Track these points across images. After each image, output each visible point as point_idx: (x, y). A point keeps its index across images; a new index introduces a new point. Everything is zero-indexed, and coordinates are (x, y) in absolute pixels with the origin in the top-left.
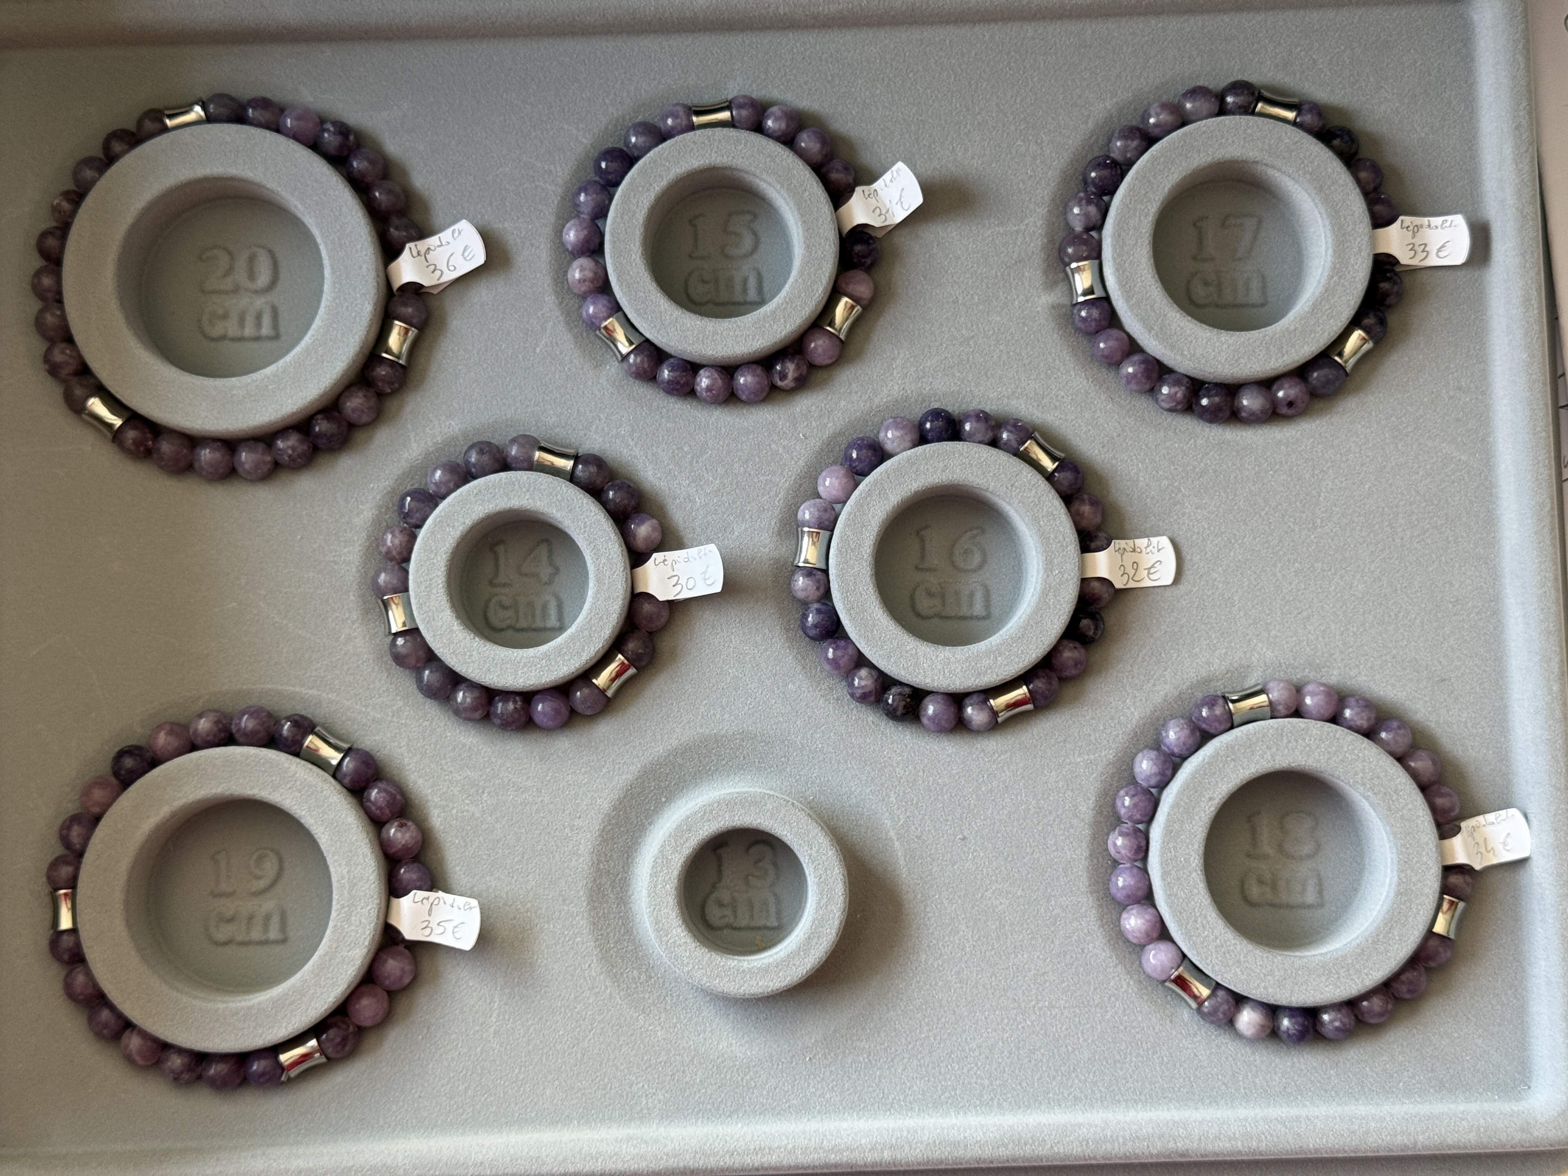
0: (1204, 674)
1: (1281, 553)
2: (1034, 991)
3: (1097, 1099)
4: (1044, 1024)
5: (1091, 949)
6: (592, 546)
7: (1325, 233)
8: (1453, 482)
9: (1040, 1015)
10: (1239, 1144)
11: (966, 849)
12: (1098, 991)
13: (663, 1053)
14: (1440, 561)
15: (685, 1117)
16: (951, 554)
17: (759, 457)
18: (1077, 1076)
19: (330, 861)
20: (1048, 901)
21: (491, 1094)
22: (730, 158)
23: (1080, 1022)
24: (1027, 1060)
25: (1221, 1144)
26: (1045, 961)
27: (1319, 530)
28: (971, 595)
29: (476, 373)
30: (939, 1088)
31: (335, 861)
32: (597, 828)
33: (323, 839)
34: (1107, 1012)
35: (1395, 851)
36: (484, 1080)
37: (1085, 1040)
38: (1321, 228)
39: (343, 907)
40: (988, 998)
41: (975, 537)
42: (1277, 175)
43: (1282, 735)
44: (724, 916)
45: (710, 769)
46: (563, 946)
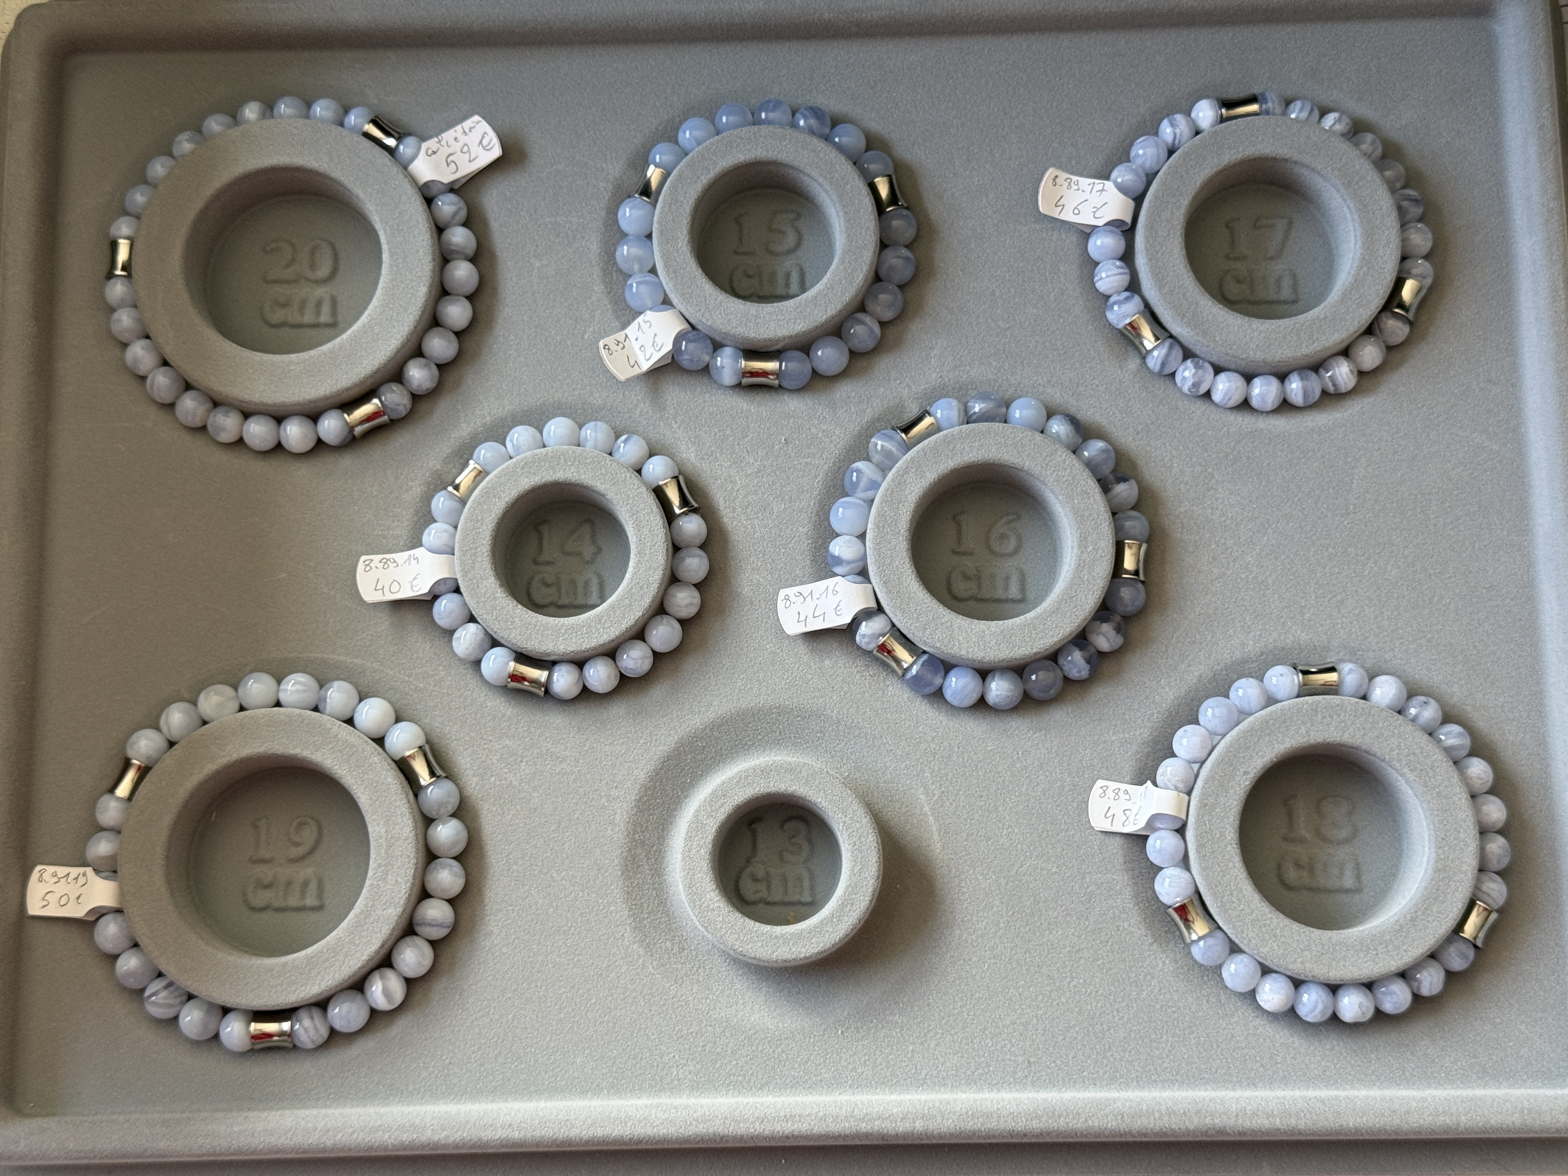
0: (1238, 655)
1: (1314, 538)
2: (1069, 968)
3: (1133, 1079)
4: (1079, 1001)
5: (1126, 927)
6: (634, 517)
7: (1354, 226)
8: (1485, 471)
9: (1075, 993)
10: (1278, 1121)
11: (1001, 825)
12: (1134, 969)
13: (695, 1023)
14: (1474, 547)
15: (716, 1089)
16: (988, 539)
17: (799, 440)
18: (1112, 1055)
19: (368, 820)
20: (1083, 878)
21: (521, 1062)
22: (775, 153)
23: (1115, 1001)
24: (1061, 1037)
25: (1259, 1122)
26: (1080, 937)
27: (1352, 516)
28: (1007, 578)
29: (526, 358)
30: (972, 1064)
31: (374, 820)
32: (633, 798)
33: (363, 798)
34: (1143, 990)
35: (1432, 827)
36: (514, 1048)
37: (1121, 1019)
38: (1350, 224)
39: (380, 866)
40: (1023, 974)
41: (1010, 522)
42: (1306, 173)
43: (1317, 711)
44: (758, 891)
45: (746, 744)
46: (597, 915)
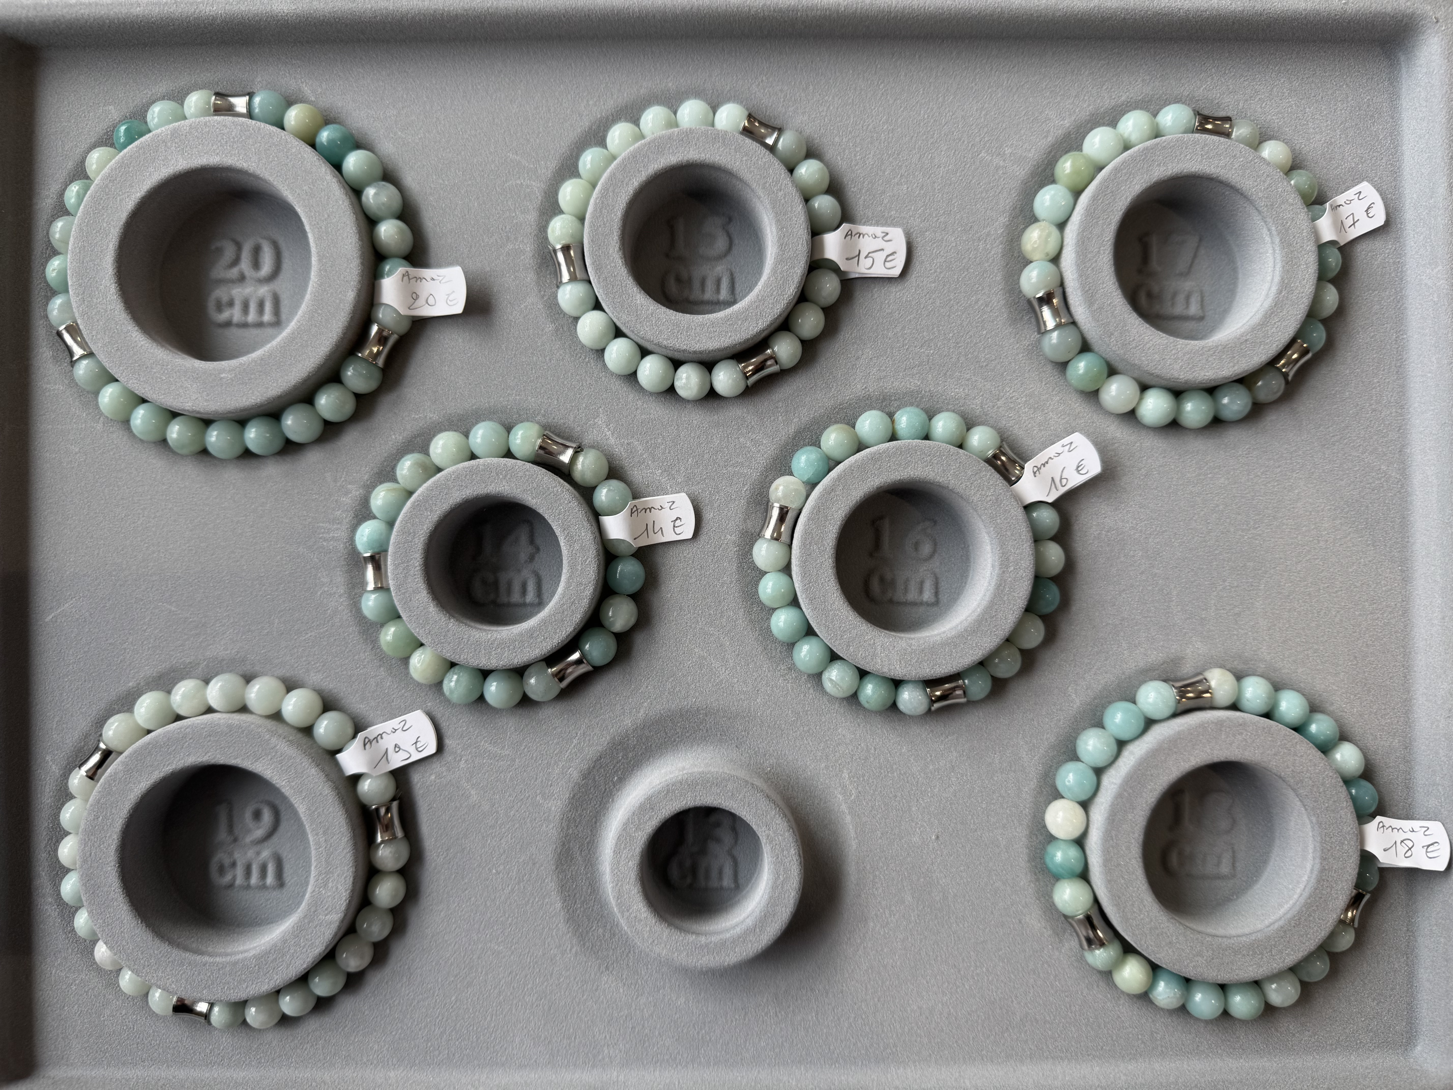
3: (1026, 1056)
9: (978, 980)
15: (645, 1066)
19: (308, 829)
20: (990, 875)
22: (708, 155)
28: (922, 582)
35: (1318, 839)
44: (685, 877)
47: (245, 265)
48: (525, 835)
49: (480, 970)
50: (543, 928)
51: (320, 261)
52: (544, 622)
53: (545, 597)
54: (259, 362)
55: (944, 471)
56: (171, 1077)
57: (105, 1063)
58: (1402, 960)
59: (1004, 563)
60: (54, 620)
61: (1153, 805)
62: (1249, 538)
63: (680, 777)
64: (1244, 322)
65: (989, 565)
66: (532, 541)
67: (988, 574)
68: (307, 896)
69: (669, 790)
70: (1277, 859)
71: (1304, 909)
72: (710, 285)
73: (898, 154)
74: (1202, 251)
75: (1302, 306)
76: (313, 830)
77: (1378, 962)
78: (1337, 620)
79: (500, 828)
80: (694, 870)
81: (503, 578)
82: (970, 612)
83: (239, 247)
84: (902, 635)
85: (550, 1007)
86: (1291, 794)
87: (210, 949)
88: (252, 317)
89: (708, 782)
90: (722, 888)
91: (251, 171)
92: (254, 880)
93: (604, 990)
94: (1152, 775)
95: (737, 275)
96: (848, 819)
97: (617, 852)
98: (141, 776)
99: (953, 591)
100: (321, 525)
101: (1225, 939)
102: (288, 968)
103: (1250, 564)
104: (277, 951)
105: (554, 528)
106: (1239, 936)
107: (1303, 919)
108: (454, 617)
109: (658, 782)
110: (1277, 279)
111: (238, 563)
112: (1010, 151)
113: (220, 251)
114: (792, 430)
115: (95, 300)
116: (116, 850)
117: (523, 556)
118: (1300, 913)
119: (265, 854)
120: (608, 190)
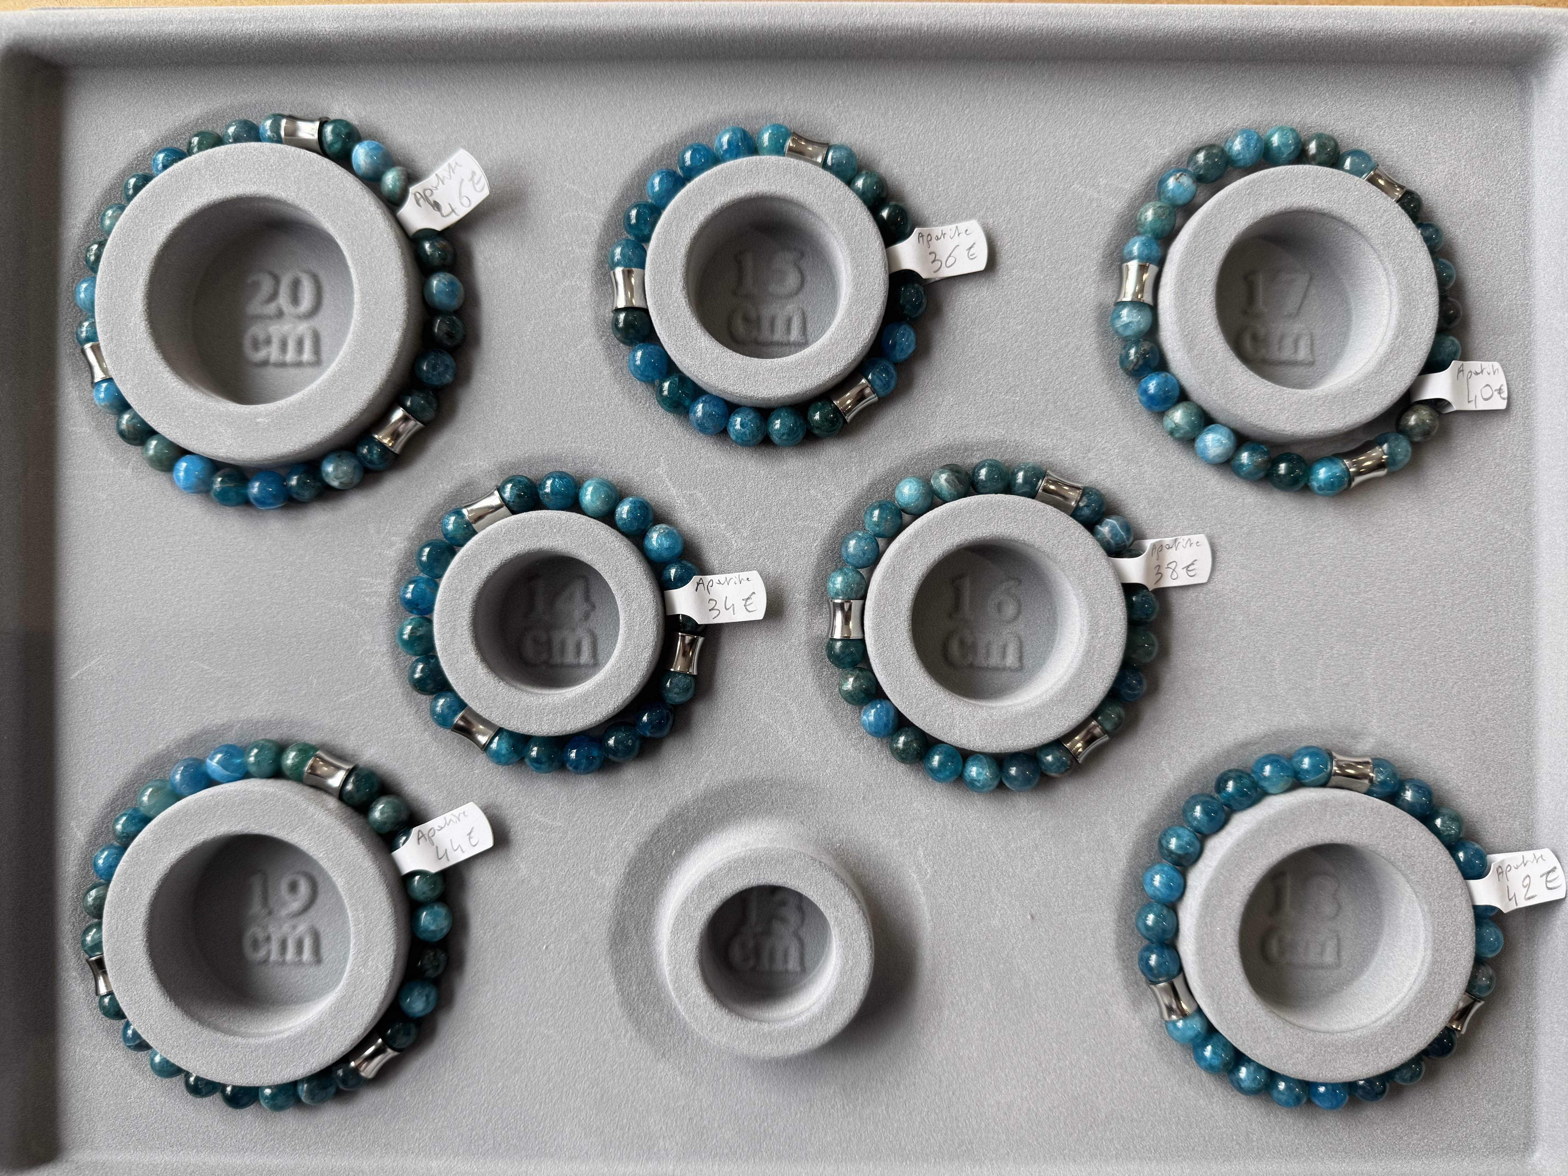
47: (283, 300)
48: (578, 912)
49: (528, 1055)
50: (596, 1011)
51: (363, 297)
52: (598, 685)
53: (600, 657)
54: (297, 406)
55: (1029, 528)
56: (201, 1164)
57: (131, 1147)
58: (1520, 1059)
59: (1094, 628)
60: (79, 677)
61: (1251, 890)
62: (1359, 602)
63: (743, 854)
64: (1357, 369)
65: (1078, 629)
66: (587, 598)
67: (1076, 639)
68: (346, 975)
69: (731, 868)
70: (1386, 948)
71: (1414, 1004)
72: (780, 325)
73: (984, 185)
74: (1313, 291)
75: (1421, 353)
76: (352, 905)
77: (1494, 1061)
78: (1454, 691)
79: (551, 904)
80: (757, 952)
81: (557, 636)
82: (1056, 679)
83: (277, 280)
84: (983, 703)
85: (603, 1096)
86: (1402, 880)
87: (242, 1029)
88: (290, 356)
89: (772, 859)
90: (787, 971)
91: (290, 201)
92: (290, 955)
93: (661, 1079)
94: (1250, 858)
95: (809, 315)
96: (923, 899)
97: (675, 932)
98: (170, 845)
99: (1038, 655)
100: (363, 579)
101: (1327, 1035)
102: (324, 1051)
103: (1360, 630)
104: (313, 1033)
105: (611, 585)
106: (1343, 1032)
107: (1412, 1014)
108: (503, 680)
109: (719, 859)
110: (1393, 323)
111: (274, 620)
112: (1105, 181)
113: (256, 285)
114: (866, 481)
115: (124, 338)
116: (145, 924)
117: (577, 614)
118: (1409, 1008)
119: (302, 928)
120: (671, 224)
